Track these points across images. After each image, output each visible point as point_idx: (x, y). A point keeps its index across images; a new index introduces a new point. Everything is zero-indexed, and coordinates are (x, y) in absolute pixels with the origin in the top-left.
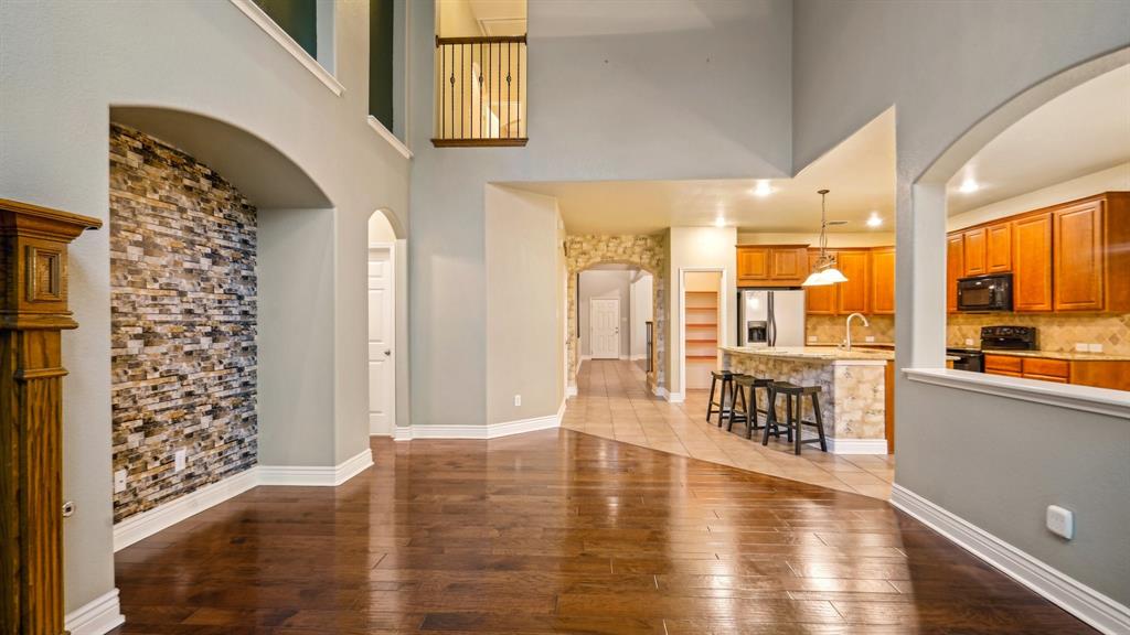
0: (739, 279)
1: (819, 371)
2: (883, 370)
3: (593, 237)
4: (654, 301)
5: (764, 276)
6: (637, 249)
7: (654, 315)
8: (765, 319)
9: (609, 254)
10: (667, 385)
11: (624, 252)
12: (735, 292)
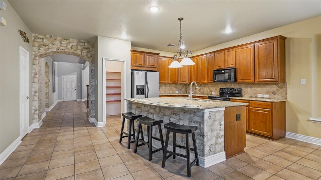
0: (132, 66)
1: (192, 115)
2: (223, 113)
3: (51, 37)
4: (90, 75)
5: (142, 65)
6: (79, 47)
7: (90, 82)
8: (143, 84)
9: (62, 48)
10: (96, 117)
11: (72, 48)
12: (130, 71)
